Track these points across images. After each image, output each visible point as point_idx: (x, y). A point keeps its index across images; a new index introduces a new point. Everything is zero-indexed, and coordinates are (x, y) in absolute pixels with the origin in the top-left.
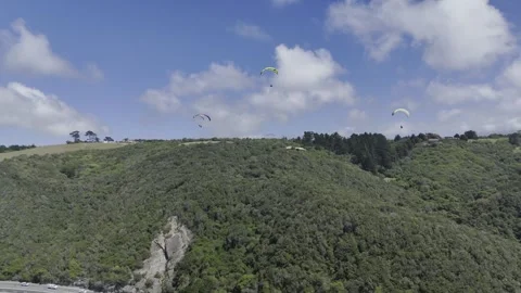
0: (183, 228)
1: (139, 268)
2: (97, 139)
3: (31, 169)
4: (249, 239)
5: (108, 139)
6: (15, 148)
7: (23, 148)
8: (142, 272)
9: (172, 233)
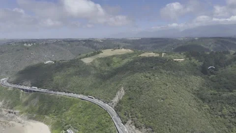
0: (124, 91)
1: (112, 99)
9: (121, 92)
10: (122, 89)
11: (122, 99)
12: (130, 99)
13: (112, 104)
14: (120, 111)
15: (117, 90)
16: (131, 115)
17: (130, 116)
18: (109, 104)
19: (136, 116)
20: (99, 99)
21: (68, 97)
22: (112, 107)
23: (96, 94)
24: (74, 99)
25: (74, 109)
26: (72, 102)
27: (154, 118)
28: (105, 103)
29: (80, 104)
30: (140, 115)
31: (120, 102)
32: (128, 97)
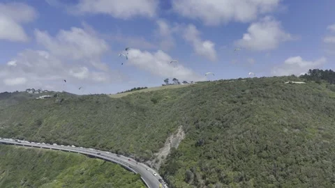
0: (183, 133)
1: (156, 152)
2: (179, 83)
3: (138, 99)
4: (210, 141)
5: (185, 82)
6: (139, 89)
7: (142, 88)
8: (157, 154)
9: (178, 135)
10: (180, 130)
11: (180, 147)
12: (198, 144)
13: (154, 161)
14: (172, 174)
15: (169, 133)
16: (204, 178)
17: (202, 182)
18: (148, 162)
19: (221, 179)
20: (127, 155)
21: (60, 153)
22: (154, 168)
23: (121, 145)
24: (71, 156)
25: (66, 176)
26: (66, 162)
27: (284, 176)
28: (138, 161)
29: (83, 167)
30: (231, 174)
31: (174, 154)
32: (194, 142)
